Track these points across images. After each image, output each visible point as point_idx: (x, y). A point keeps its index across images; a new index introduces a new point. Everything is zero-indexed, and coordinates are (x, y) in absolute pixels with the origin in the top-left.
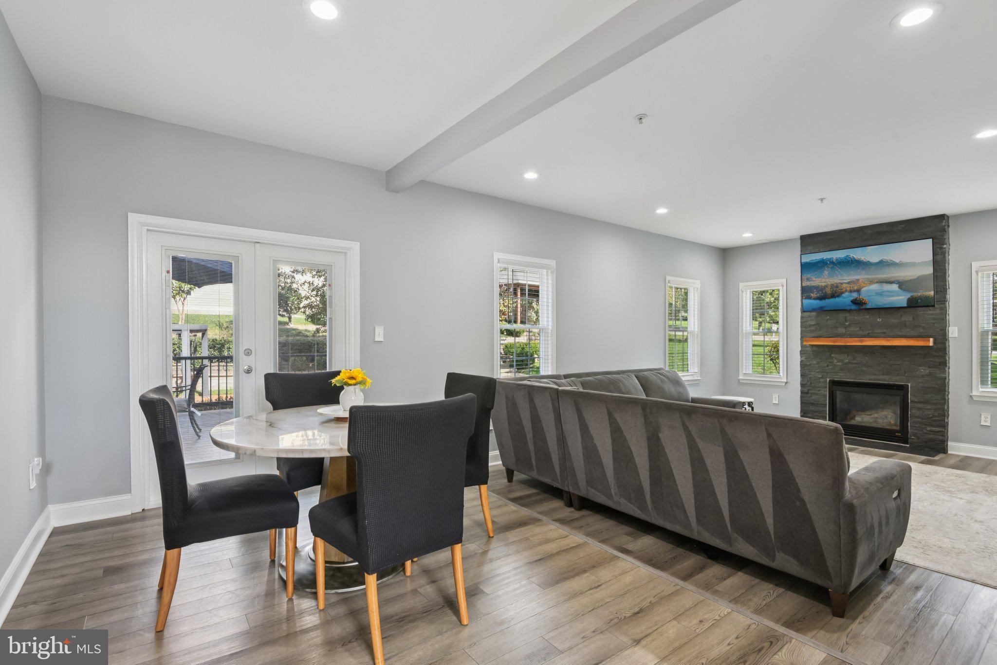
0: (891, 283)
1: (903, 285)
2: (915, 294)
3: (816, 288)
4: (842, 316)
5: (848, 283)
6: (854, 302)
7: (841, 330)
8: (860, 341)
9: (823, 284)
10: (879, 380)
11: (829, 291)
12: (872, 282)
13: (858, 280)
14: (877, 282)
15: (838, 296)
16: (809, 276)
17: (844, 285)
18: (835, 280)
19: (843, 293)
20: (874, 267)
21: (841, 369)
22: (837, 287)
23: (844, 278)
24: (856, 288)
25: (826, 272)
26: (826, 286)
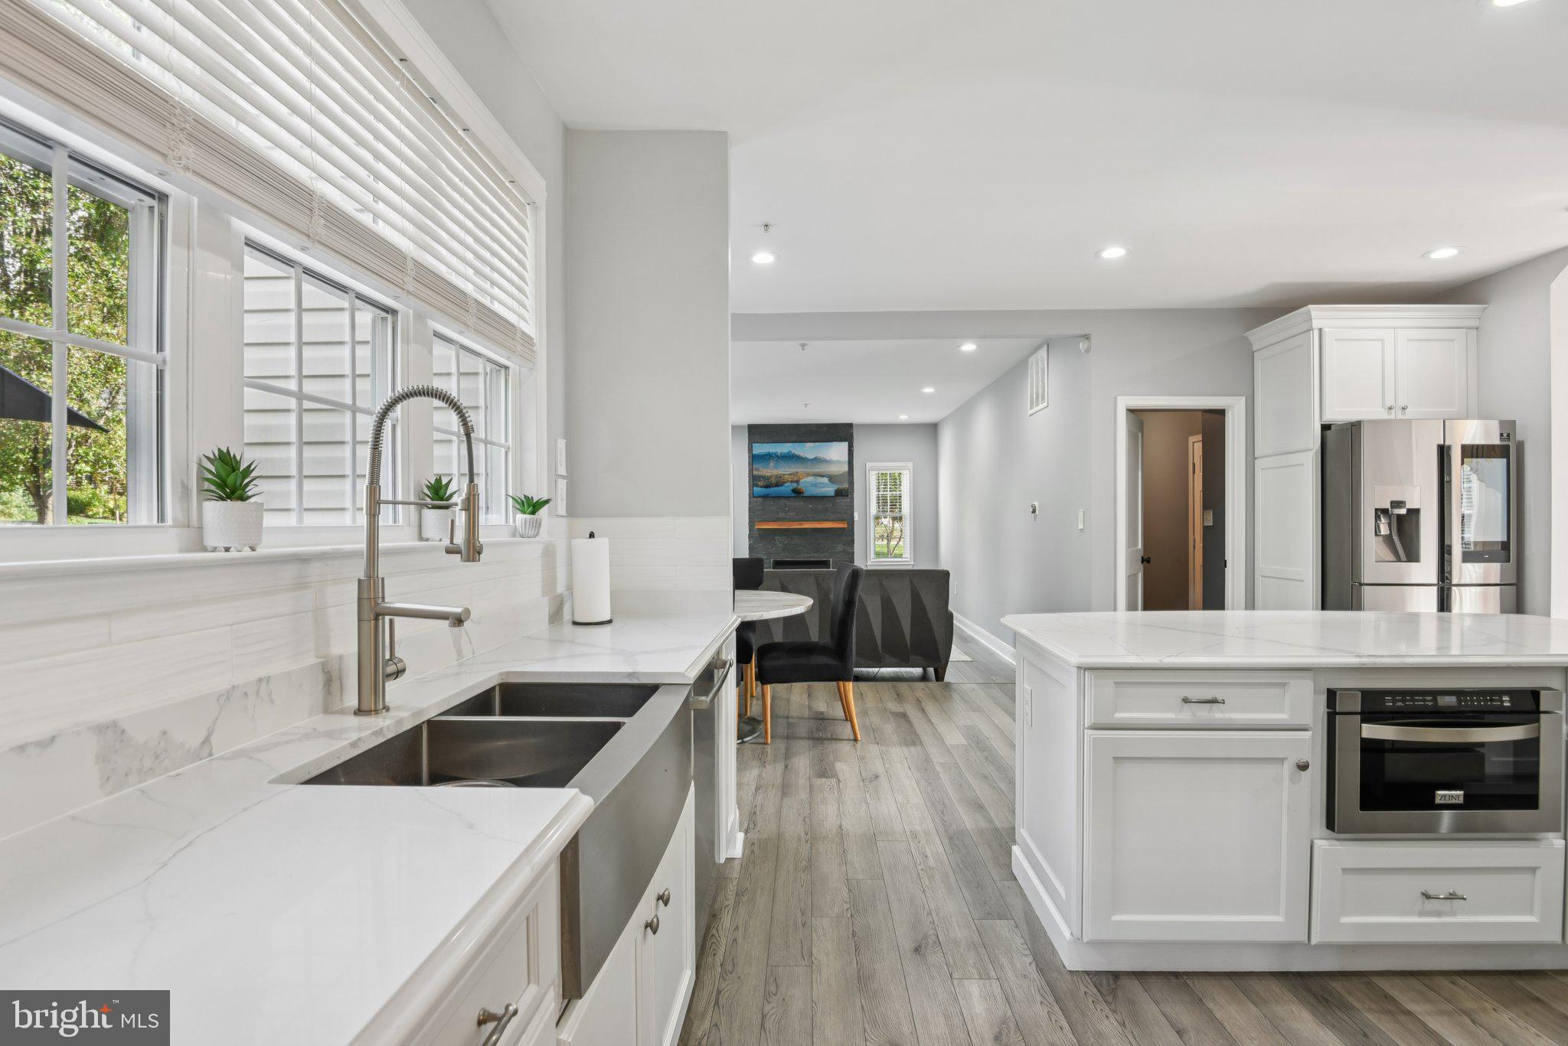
0: (823, 476)
1: (832, 478)
2: (841, 487)
3: (763, 477)
4: (782, 501)
5: (790, 475)
6: (795, 491)
7: (781, 515)
8: (800, 525)
9: (769, 474)
10: (810, 557)
11: (773, 481)
12: (808, 475)
13: (797, 473)
14: (813, 475)
15: (781, 486)
16: (757, 466)
17: (786, 476)
18: (780, 471)
19: (785, 482)
20: (810, 463)
21: (782, 550)
22: (780, 477)
23: (785, 470)
24: (795, 479)
25: (772, 464)
26: (771, 476)
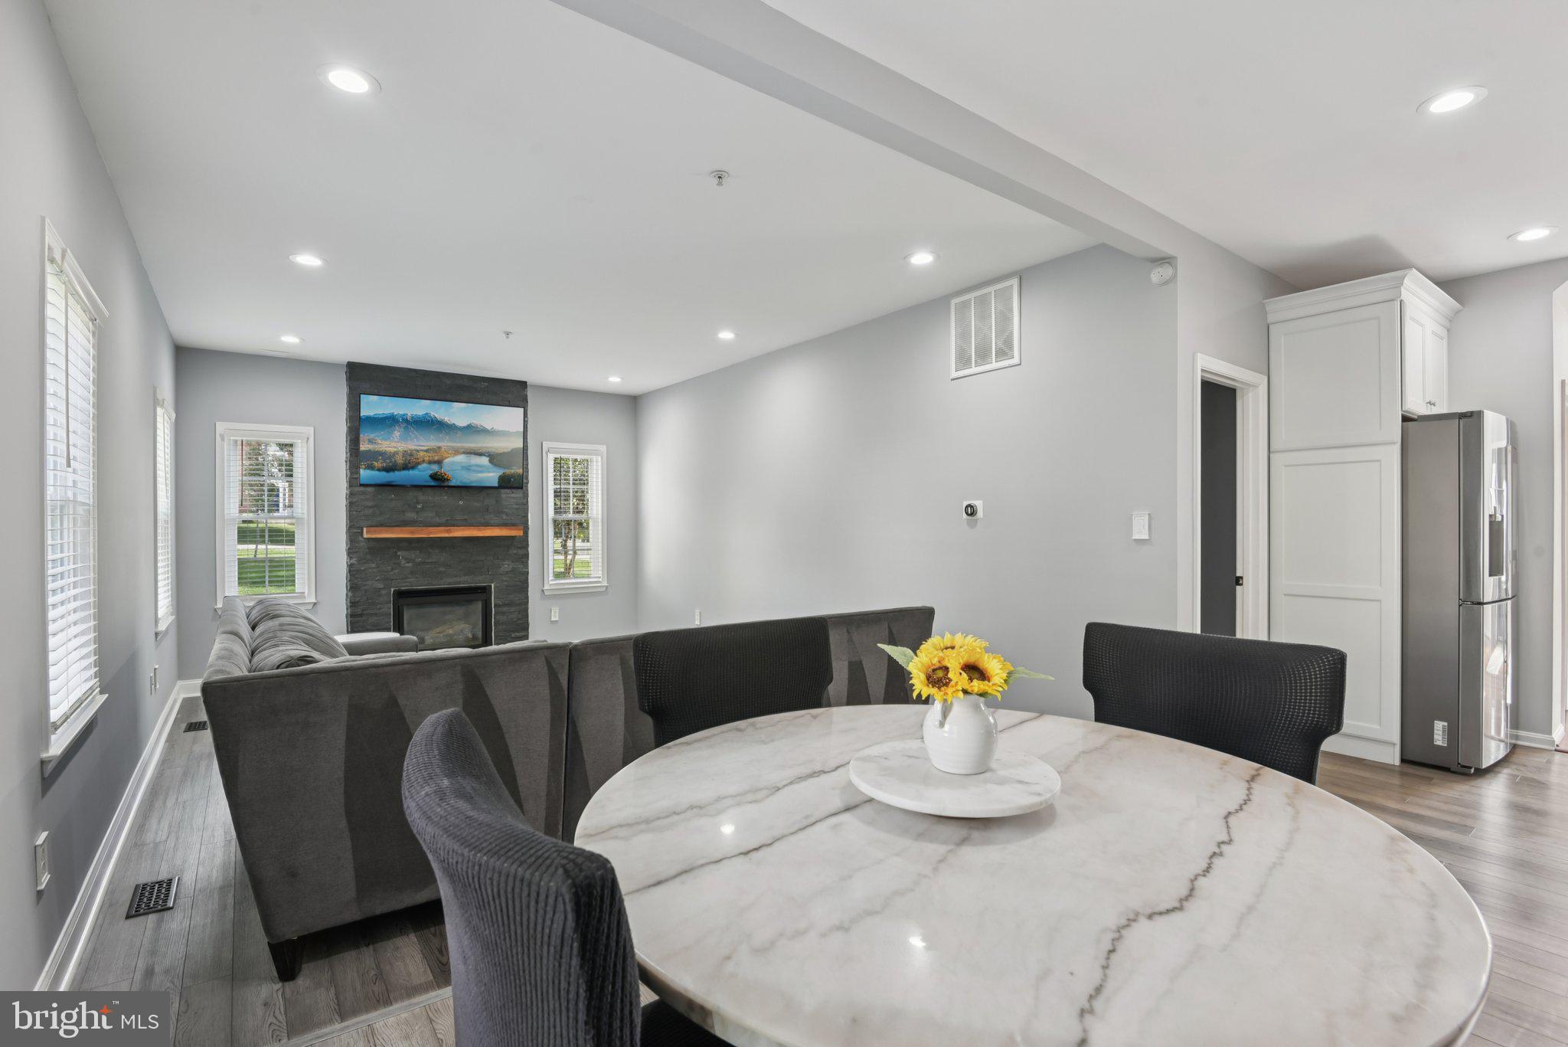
0: (480, 454)
1: (495, 459)
2: (508, 471)
3: (382, 454)
4: (411, 495)
5: (427, 451)
6: (434, 477)
7: (411, 515)
8: (448, 531)
9: (393, 450)
10: (460, 583)
11: (399, 460)
12: (457, 452)
13: (439, 448)
14: (464, 453)
15: (413, 468)
16: (372, 436)
17: (422, 454)
18: (411, 446)
19: (419, 464)
20: (460, 433)
21: (412, 573)
22: (411, 455)
23: (420, 443)
24: (436, 458)
25: (397, 434)
26: (396, 453)
